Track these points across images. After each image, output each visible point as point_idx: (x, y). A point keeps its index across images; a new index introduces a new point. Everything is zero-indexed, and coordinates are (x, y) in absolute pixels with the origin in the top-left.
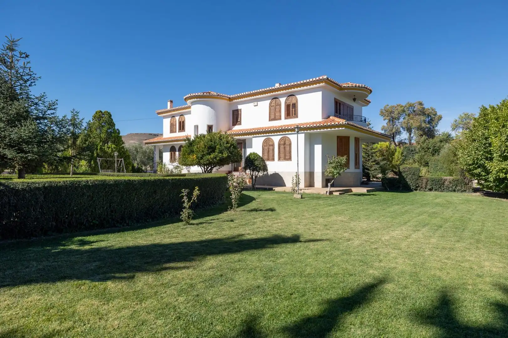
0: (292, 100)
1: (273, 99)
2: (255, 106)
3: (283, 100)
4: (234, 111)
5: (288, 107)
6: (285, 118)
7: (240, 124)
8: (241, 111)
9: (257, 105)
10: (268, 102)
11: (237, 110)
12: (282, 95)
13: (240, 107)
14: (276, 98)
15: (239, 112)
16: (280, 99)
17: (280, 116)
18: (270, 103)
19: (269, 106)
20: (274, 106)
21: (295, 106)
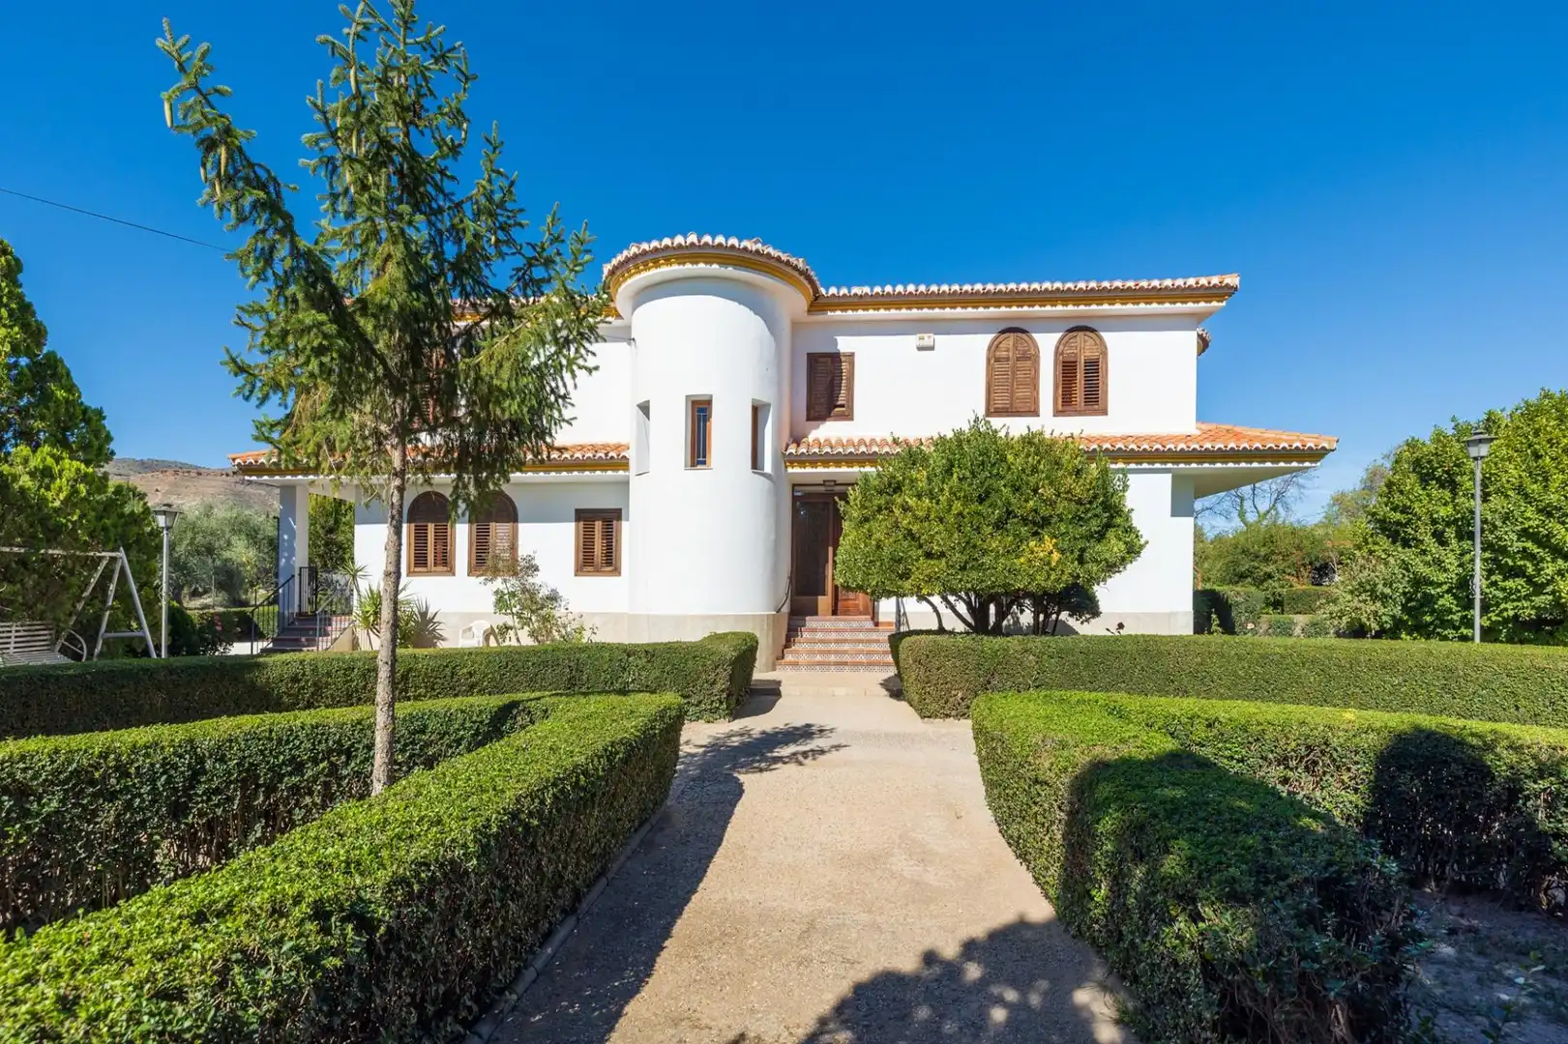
0: (1083, 348)
1: (1003, 332)
2: (920, 349)
3: (1047, 343)
4: (813, 359)
5: (1066, 369)
6: (1057, 413)
7: (848, 416)
8: (852, 364)
9: (932, 348)
10: (985, 340)
11: (835, 358)
12: (1047, 324)
13: (844, 344)
14: (1015, 330)
15: (845, 366)
16: (1035, 336)
17: (1036, 401)
18: (993, 348)
19: (988, 360)
20: (1008, 359)
21: (1095, 369)
